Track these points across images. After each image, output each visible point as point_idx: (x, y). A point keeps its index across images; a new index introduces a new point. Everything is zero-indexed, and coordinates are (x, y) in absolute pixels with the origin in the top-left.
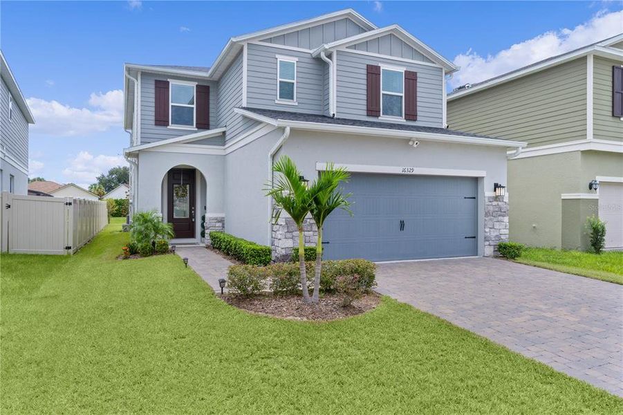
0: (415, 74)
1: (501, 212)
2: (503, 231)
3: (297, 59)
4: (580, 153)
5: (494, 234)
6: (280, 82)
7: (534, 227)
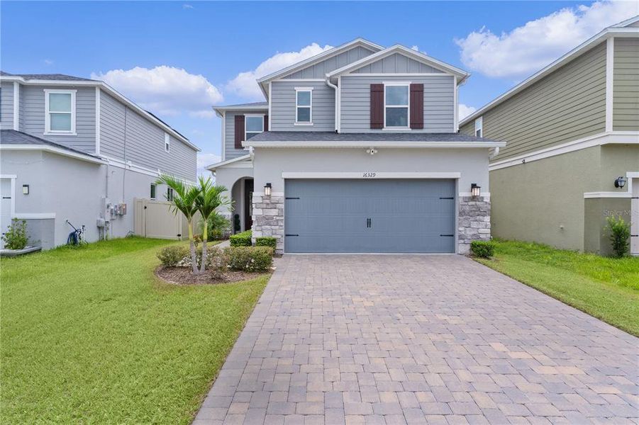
0: (421, 86)
1: (479, 212)
2: (481, 231)
3: (312, 88)
4: (599, 148)
5: (469, 233)
6: (298, 108)
7: (562, 228)
